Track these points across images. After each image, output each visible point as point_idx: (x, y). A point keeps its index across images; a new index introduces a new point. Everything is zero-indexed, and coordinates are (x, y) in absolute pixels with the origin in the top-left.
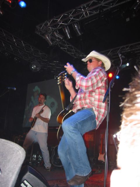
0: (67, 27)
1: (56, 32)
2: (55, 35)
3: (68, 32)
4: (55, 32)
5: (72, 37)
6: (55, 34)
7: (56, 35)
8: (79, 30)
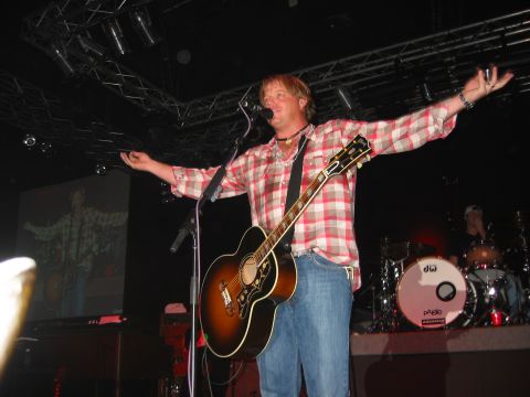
0: (113, 22)
1: (84, 35)
2: (80, 45)
3: (118, 34)
4: (79, 36)
5: (129, 51)
6: (81, 41)
7: (84, 46)
8: (149, 28)
